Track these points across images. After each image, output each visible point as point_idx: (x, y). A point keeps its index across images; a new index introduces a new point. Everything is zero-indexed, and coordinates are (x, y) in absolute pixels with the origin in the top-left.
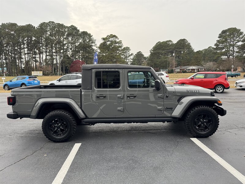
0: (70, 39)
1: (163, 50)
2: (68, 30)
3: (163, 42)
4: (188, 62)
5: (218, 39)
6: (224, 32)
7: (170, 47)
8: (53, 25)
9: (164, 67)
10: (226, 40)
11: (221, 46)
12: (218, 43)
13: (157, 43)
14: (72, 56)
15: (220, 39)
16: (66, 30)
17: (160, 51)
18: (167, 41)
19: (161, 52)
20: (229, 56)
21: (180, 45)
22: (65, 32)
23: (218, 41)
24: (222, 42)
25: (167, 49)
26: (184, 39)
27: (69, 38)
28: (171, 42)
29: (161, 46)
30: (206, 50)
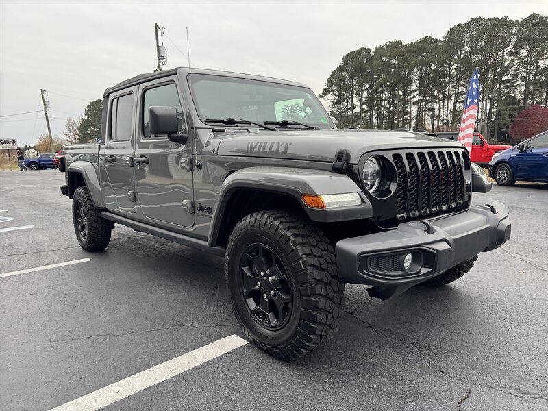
0: (524, 52)
2: (519, 31)
8: (481, 25)
14: (526, 95)
16: (514, 30)
22: (511, 35)
27: (521, 51)
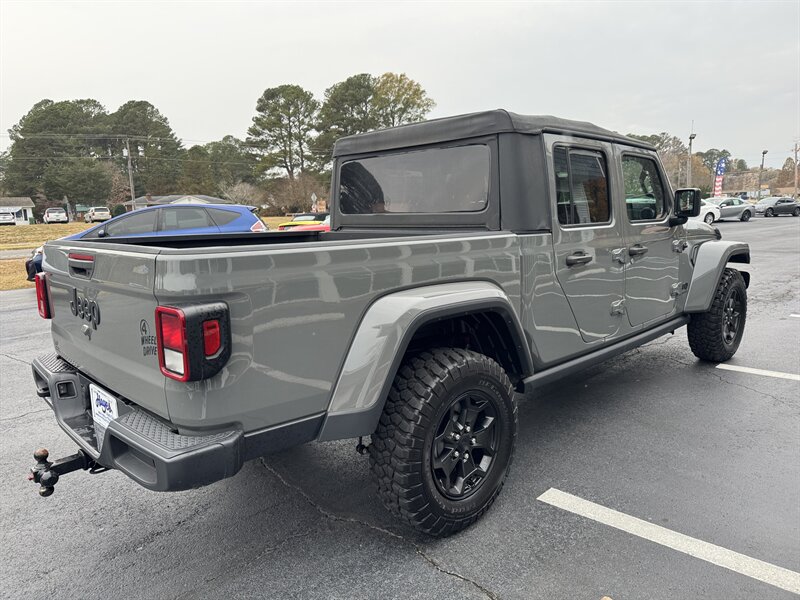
1: (69, 132)
3: (62, 103)
4: (168, 183)
5: (258, 114)
6: (271, 94)
7: (95, 127)
9: (87, 195)
10: (279, 118)
11: (266, 135)
12: (258, 128)
13: (38, 106)
15: (262, 114)
17: (59, 137)
18: (82, 102)
19: (63, 141)
20: (292, 169)
21: (133, 121)
23: (257, 121)
24: (270, 126)
25: (87, 132)
26: (145, 104)
28: (97, 106)
29: (57, 115)
30: (216, 146)
